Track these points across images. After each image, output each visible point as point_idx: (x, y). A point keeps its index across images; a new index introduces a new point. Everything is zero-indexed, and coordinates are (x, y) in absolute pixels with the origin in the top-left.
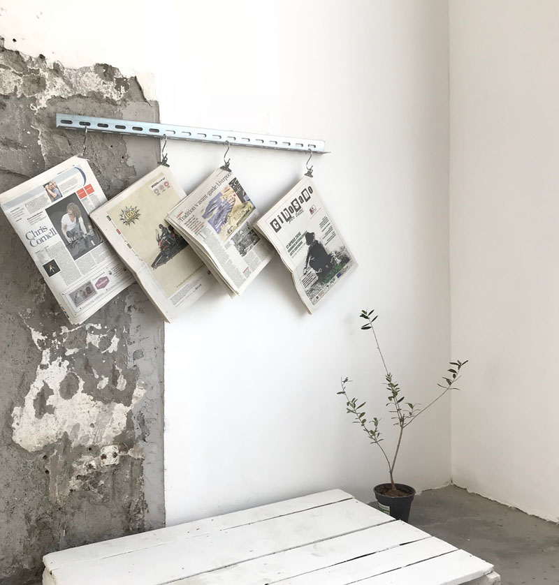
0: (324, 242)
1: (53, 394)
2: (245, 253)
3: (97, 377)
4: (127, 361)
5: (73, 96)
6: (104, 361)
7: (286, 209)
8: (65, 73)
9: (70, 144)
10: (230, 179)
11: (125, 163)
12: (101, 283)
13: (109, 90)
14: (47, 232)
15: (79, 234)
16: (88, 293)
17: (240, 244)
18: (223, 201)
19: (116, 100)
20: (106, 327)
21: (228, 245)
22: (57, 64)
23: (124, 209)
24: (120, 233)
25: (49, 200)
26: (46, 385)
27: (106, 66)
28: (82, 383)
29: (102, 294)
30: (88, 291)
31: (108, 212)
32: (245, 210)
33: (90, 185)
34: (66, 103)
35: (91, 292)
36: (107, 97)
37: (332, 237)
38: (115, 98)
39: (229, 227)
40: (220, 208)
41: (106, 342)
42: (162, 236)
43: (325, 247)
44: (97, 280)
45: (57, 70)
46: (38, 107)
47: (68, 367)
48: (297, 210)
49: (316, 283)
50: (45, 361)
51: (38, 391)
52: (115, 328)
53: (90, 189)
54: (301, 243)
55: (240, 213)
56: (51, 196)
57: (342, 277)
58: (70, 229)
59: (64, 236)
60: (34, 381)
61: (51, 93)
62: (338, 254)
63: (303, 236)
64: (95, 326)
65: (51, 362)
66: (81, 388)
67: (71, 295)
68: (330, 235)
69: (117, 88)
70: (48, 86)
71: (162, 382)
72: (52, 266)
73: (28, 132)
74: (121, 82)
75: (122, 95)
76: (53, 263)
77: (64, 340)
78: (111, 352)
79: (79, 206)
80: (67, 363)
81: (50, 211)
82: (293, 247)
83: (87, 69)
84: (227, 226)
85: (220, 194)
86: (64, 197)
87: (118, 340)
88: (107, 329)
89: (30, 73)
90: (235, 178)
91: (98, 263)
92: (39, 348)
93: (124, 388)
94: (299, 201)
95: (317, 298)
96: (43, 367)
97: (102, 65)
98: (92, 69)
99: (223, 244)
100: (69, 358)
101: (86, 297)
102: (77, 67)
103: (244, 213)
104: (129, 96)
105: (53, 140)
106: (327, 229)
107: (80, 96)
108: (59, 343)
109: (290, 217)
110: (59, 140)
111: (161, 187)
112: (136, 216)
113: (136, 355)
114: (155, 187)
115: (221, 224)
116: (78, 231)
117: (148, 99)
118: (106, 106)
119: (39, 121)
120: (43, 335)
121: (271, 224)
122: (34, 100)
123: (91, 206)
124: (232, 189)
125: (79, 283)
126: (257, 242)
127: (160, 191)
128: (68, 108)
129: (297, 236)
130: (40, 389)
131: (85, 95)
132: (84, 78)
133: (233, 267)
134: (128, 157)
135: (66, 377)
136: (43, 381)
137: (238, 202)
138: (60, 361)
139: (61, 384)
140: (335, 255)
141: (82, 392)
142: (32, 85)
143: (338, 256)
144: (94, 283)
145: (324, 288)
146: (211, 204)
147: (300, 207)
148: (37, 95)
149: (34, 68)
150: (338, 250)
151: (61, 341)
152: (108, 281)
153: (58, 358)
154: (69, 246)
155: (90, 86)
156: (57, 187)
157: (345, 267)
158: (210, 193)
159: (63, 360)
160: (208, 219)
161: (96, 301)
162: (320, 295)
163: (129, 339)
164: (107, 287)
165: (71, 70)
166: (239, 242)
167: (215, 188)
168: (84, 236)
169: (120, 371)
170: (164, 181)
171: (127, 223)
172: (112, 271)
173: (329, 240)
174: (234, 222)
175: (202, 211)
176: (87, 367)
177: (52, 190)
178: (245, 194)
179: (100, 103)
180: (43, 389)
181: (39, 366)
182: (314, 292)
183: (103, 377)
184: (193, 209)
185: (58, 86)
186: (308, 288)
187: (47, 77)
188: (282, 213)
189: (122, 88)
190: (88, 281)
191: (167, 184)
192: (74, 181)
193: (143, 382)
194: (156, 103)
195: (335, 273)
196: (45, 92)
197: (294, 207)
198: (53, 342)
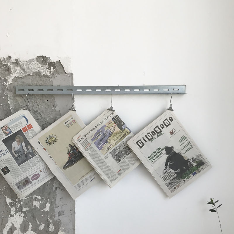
0: (182, 153)
1: (16, 230)
2: (120, 161)
3: (39, 223)
4: (54, 217)
5: (26, 76)
6: (42, 216)
7: (149, 133)
8: (21, 64)
9: (25, 101)
10: (113, 116)
11: (55, 109)
12: (35, 177)
13: (45, 70)
14: (3, 152)
15: (22, 152)
16: (26, 183)
17: (116, 155)
18: (106, 130)
19: (49, 75)
20: (43, 198)
21: (106, 157)
22: (17, 59)
23: (48, 137)
24: (45, 150)
25: (4, 135)
26: (13, 225)
27: (43, 57)
28: (31, 226)
29: (35, 183)
30: (27, 182)
31: (38, 139)
32: (123, 134)
33: (30, 125)
34: (23, 79)
35: (28, 182)
36: (43, 74)
37: (190, 149)
38: (48, 74)
39: (109, 145)
40: (103, 135)
41: (43, 206)
42: (71, 151)
43: (183, 155)
44: (32, 176)
45: (17, 63)
46: (8, 84)
47: (24, 217)
48: (158, 133)
49: (174, 178)
50: (12, 213)
51: (9, 228)
52: (48, 198)
53: (30, 127)
54: (161, 153)
55: (119, 136)
56: (5, 133)
57: (196, 176)
58: (16, 149)
59: (13, 154)
60: (7, 222)
61: (14, 75)
62: (194, 160)
63: (163, 149)
64: (37, 197)
65: (15, 214)
66: (30, 229)
67: (16, 184)
68: (189, 147)
69: (49, 68)
70: (13, 72)
71: (74, 229)
72: (6, 169)
73: (3, 97)
74: (51, 65)
75: (52, 72)
76: (6, 168)
77: (22, 203)
78: (46, 211)
79: (23, 137)
80: (23, 215)
81: (4, 141)
82: (153, 157)
83: (33, 60)
84: (108, 145)
85: (105, 126)
86: (14, 132)
87: (50, 205)
88: (44, 199)
89: (3, 66)
90: (117, 115)
91: (33, 167)
92: (10, 206)
93: (53, 230)
94: (160, 128)
95: (175, 188)
96: (12, 216)
97: (41, 56)
98: (35, 59)
99: (102, 156)
100: (24, 212)
101: (25, 185)
102: (27, 59)
103: (122, 136)
104: (56, 72)
105: (17, 100)
106: (185, 144)
107: (29, 75)
108: (19, 204)
109: (153, 138)
110: (19, 100)
111: (71, 123)
112: (55, 140)
113: (60, 214)
114: (67, 123)
115: (103, 144)
116: (21, 150)
117: (67, 73)
118: (44, 78)
119: (9, 90)
120: (11, 200)
121: (137, 143)
122: (6, 80)
123: (30, 136)
124: (113, 122)
125: (21, 178)
126: (129, 153)
127: (70, 125)
128: (24, 82)
129: (157, 150)
130: (10, 227)
131: (31, 74)
132: (31, 65)
133: (110, 170)
134: (56, 105)
135: (23, 222)
136: (12, 223)
137: (117, 129)
138: (20, 213)
139: (21, 225)
140: (191, 160)
141: (31, 230)
142: (6, 72)
143: (194, 161)
144: (30, 178)
145: (181, 182)
146: (98, 132)
147: (161, 131)
148: (7, 78)
149: (6, 63)
150: (195, 157)
151: (20, 203)
152: (39, 176)
153: (19, 212)
154: (16, 159)
155: (34, 69)
156: (9, 128)
157: (200, 168)
158: (98, 125)
159: (21, 213)
160: (94, 142)
161: (32, 187)
162: (177, 186)
163: (56, 205)
164: (39, 179)
165: (24, 61)
166: (115, 154)
167: (102, 122)
168: (25, 152)
169: (51, 221)
170: (72, 120)
171: (50, 144)
172: (42, 170)
173: (187, 151)
174: (113, 142)
175: (92, 136)
176: (34, 218)
177: (6, 130)
178: (124, 124)
179: (40, 77)
180: (11, 227)
181: (10, 215)
182: (172, 185)
183: (42, 223)
184: (87, 135)
185: (17, 71)
186: (168, 182)
187: (12, 67)
188: (146, 136)
189: (52, 68)
190: (26, 176)
191: (74, 121)
192: (21, 123)
193: (63, 228)
194: (72, 74)
195: (191, 172)
196: (11, 75)
197: (156, 131)
198: (16, 204)
